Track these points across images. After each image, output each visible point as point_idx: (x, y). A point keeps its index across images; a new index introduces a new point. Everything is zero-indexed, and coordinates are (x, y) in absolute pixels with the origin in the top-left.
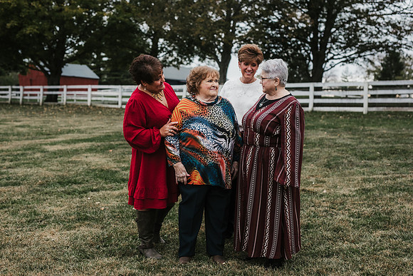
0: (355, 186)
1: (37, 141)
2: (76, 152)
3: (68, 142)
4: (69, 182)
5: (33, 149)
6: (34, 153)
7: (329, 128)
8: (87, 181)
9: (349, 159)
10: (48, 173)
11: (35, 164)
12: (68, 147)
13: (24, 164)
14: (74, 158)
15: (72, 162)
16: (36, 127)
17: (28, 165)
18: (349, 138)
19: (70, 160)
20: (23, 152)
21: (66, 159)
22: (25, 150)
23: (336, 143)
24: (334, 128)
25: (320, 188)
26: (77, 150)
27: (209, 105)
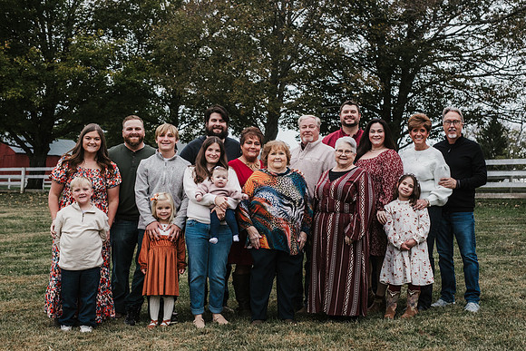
27: (279, 175)
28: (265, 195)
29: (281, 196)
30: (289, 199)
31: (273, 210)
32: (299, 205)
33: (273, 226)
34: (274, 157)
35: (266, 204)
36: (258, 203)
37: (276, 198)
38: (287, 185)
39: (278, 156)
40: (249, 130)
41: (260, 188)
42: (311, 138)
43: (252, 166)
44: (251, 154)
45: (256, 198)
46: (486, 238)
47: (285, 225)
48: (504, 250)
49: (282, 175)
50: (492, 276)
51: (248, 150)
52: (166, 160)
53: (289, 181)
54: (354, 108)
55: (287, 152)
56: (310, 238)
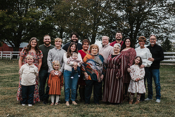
27: (95, 55)
28: (90, 62)
29: (95, 62)
30: (98, 63)
31: (93, 67)
32: (101, 66)
33: (93, 72)
34: (93, 50)
35: (90, 65)
36: (88, 65)
37: (94, 63)
38: (98, 59)
39: (95, 49)
40: (85, 41)
41: (89, 60)
42: (106, 44)
43: (86, 52)
44: (86, 48)
45: (87, 63)
46: (163, 78)
47: (97, 72)
48: (169, 82)
49: (96, 55)
50: (165, 91)
51: (85, 47)
52: (58, 50)
53: (98, 57)
54: (120, 34)
55: (98, 48)
56: (105, 77)
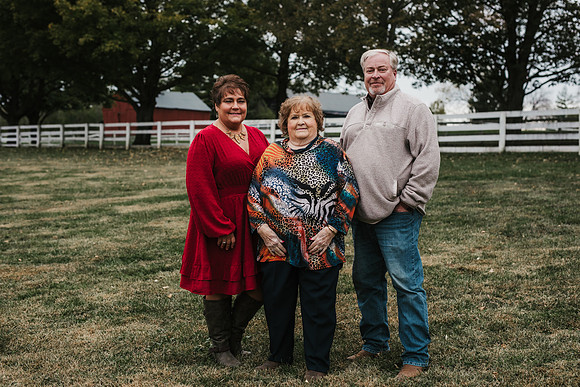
0: (539, 263)
1: (110, 200)
2: (157, 215)
3: (149, 201)
4: (135, 258)
5: (101, 210)
6: (100, 217)
7: (523, 176)
8: (160, 256)
9: (539, 222)
10: (111, 245)
11: (96, 232)
12: (148, 208)
13: (82, 231)
14: (152, 224)
15: (147, 229)
16: (113, 180)
17: (88, 234)
18: (547, 191)
19: (146, 225)
20: (86, 215)
21: (140, 224)
22: (89, 212)
23: (526, 199)
24: (529, 176)
25: (486, 267)
26: (158, 212)
28: (271, 182)
31: (281, 206)
32: (322, 195)
34: (295, 123)
35: (273, 198)
51: (229, 113)
53: (311, 158)
